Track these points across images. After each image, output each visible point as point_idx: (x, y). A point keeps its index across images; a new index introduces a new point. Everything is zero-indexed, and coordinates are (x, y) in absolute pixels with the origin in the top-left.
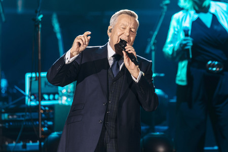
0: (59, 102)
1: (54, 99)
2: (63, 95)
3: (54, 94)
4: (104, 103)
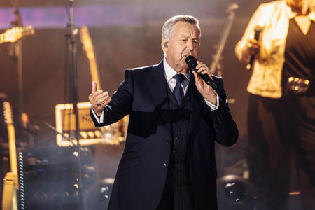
1: (95, 137)
3: (94, 131)
4: (167, 141)
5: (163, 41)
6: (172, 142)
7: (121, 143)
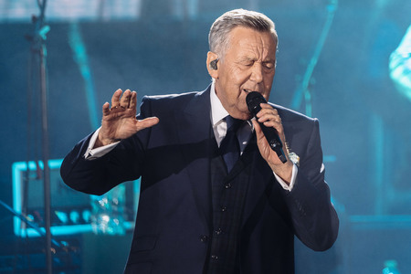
0: (94, 228)
1: (81, 221)
2: (102, 211)
3: (80, 210)
6: (210, 239)
7: (128, 232)
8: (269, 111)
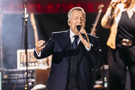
1: (35, 66)
3: (35, 63)
4: (67, 67)
5: (69, 21)
6: (69, 67)
8: (83, 30)
